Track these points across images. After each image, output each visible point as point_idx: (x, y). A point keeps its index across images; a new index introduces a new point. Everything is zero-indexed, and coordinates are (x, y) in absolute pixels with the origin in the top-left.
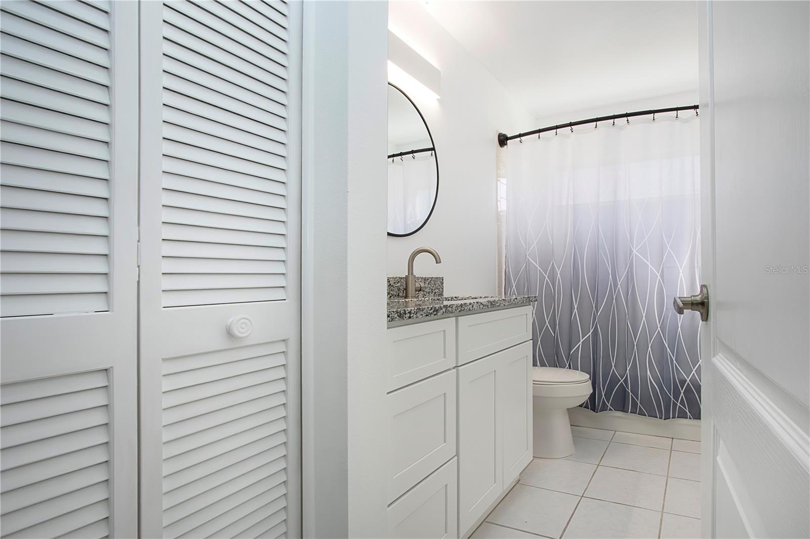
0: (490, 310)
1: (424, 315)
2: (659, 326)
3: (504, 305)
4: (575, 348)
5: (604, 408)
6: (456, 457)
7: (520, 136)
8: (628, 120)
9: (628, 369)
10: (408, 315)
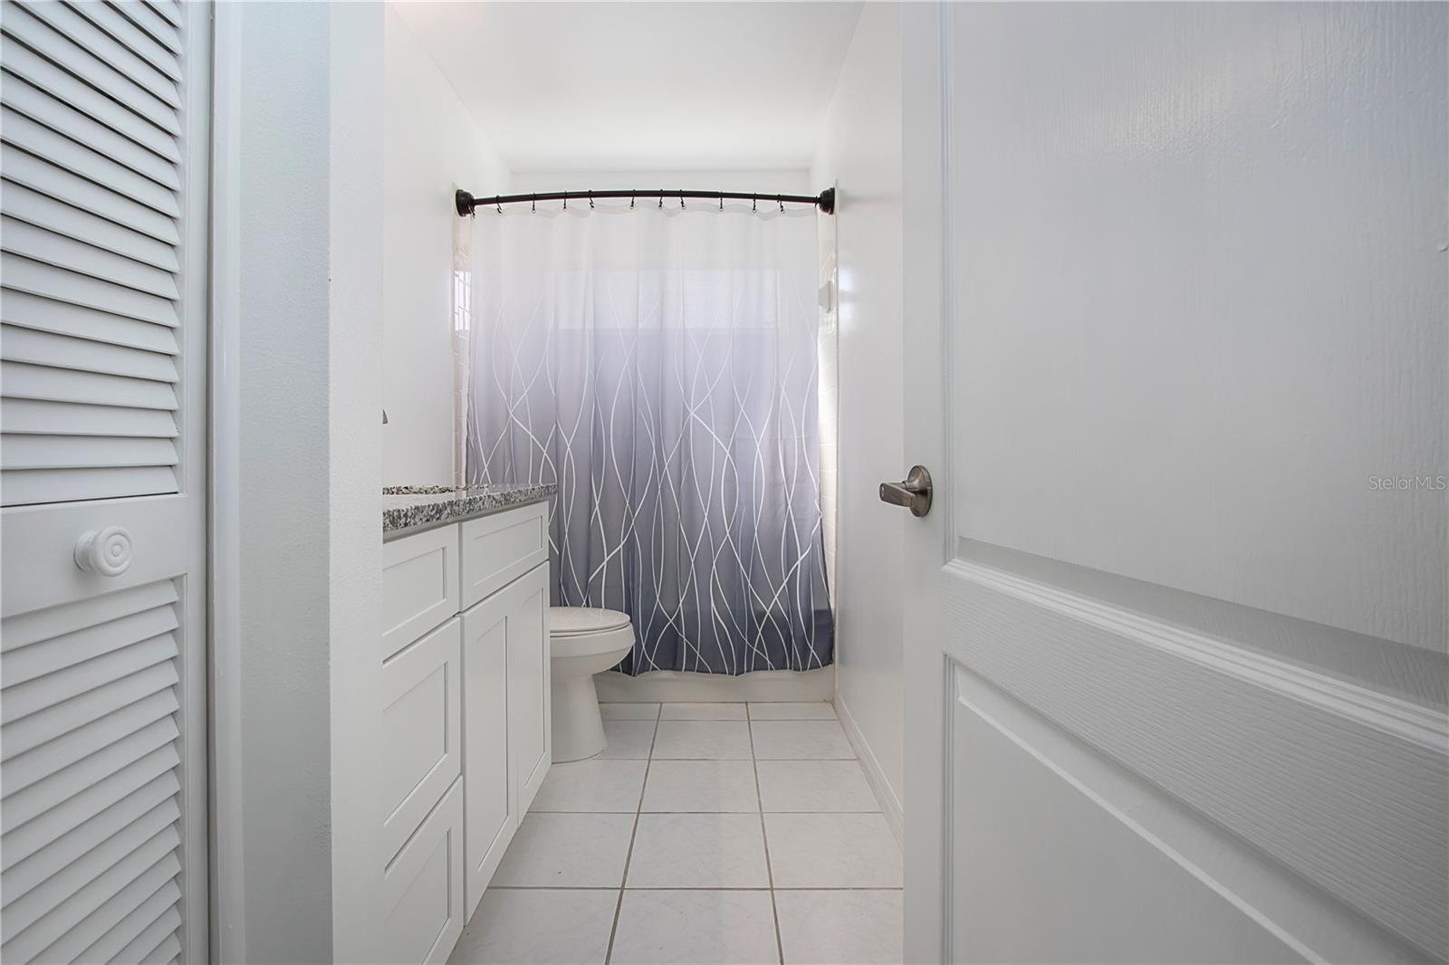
0: (504, 507)
1: (424, 520)
2: (728, 531)
3: (520, 500)
4: (596, 572)
5: (645, 668)
6: (461, 777)
7: (498, 200)
8: (682, 203)
9: (681, 601)
10: (403, 520)
